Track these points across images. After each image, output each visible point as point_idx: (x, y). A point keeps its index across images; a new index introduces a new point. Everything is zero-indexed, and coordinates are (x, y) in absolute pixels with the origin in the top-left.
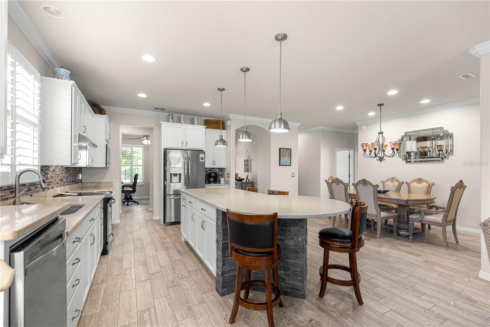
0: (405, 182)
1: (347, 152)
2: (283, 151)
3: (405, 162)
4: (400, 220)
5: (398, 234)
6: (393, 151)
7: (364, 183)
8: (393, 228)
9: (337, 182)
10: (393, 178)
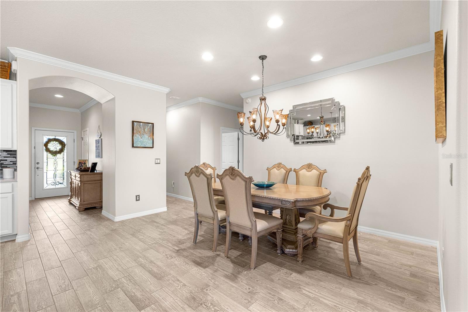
0: (293, 170)
1: (236, 134)
2: (138, 126)
3: (292, 143)
4: (287, 228)
5: (283, 252)
6: (278, 125)
7: (231, 174)
8: (275, 240)
9: (197, 171)
10: (280, 164)
